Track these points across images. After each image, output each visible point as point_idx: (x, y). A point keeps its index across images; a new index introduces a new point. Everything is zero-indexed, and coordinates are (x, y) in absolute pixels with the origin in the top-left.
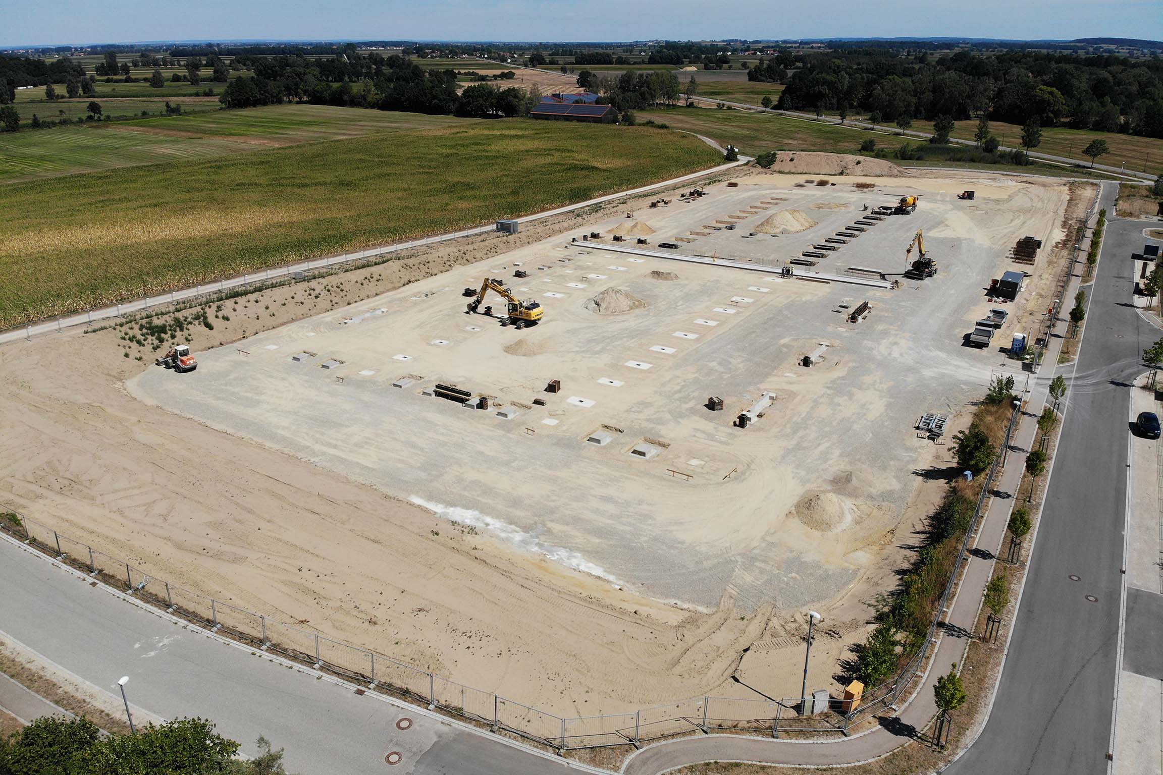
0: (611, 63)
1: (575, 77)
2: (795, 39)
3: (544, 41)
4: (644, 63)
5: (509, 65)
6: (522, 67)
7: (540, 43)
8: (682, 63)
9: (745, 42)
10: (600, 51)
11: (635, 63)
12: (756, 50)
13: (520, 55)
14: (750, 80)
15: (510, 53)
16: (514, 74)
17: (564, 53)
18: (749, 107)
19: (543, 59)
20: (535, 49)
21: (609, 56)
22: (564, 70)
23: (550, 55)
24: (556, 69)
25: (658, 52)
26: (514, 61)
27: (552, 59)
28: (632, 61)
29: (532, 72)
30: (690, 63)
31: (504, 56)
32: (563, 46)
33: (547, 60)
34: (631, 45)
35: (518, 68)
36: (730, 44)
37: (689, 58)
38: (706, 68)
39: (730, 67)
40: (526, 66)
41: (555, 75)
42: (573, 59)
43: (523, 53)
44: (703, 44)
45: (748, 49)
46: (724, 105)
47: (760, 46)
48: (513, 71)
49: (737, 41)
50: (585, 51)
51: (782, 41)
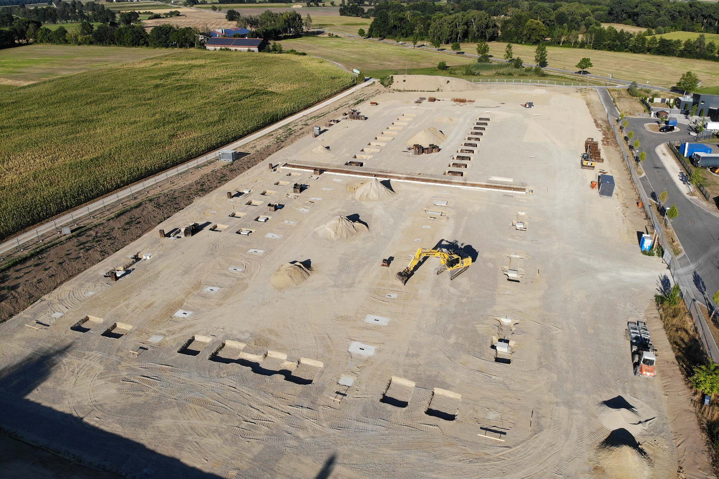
5: (174, 5)
14: (340, 14)
16: (180, 13)
18: (349, 35)
19: (197, 1)
22: (213, 9)
24: (208, 8)
29: (190, 10)
30: (296, 2)
35: (180, 7)
38: (308, 5)
39: (324, 5)
40: (185, 5)
41: (208, 12)
46: (332, 34)
48: (178, 10)
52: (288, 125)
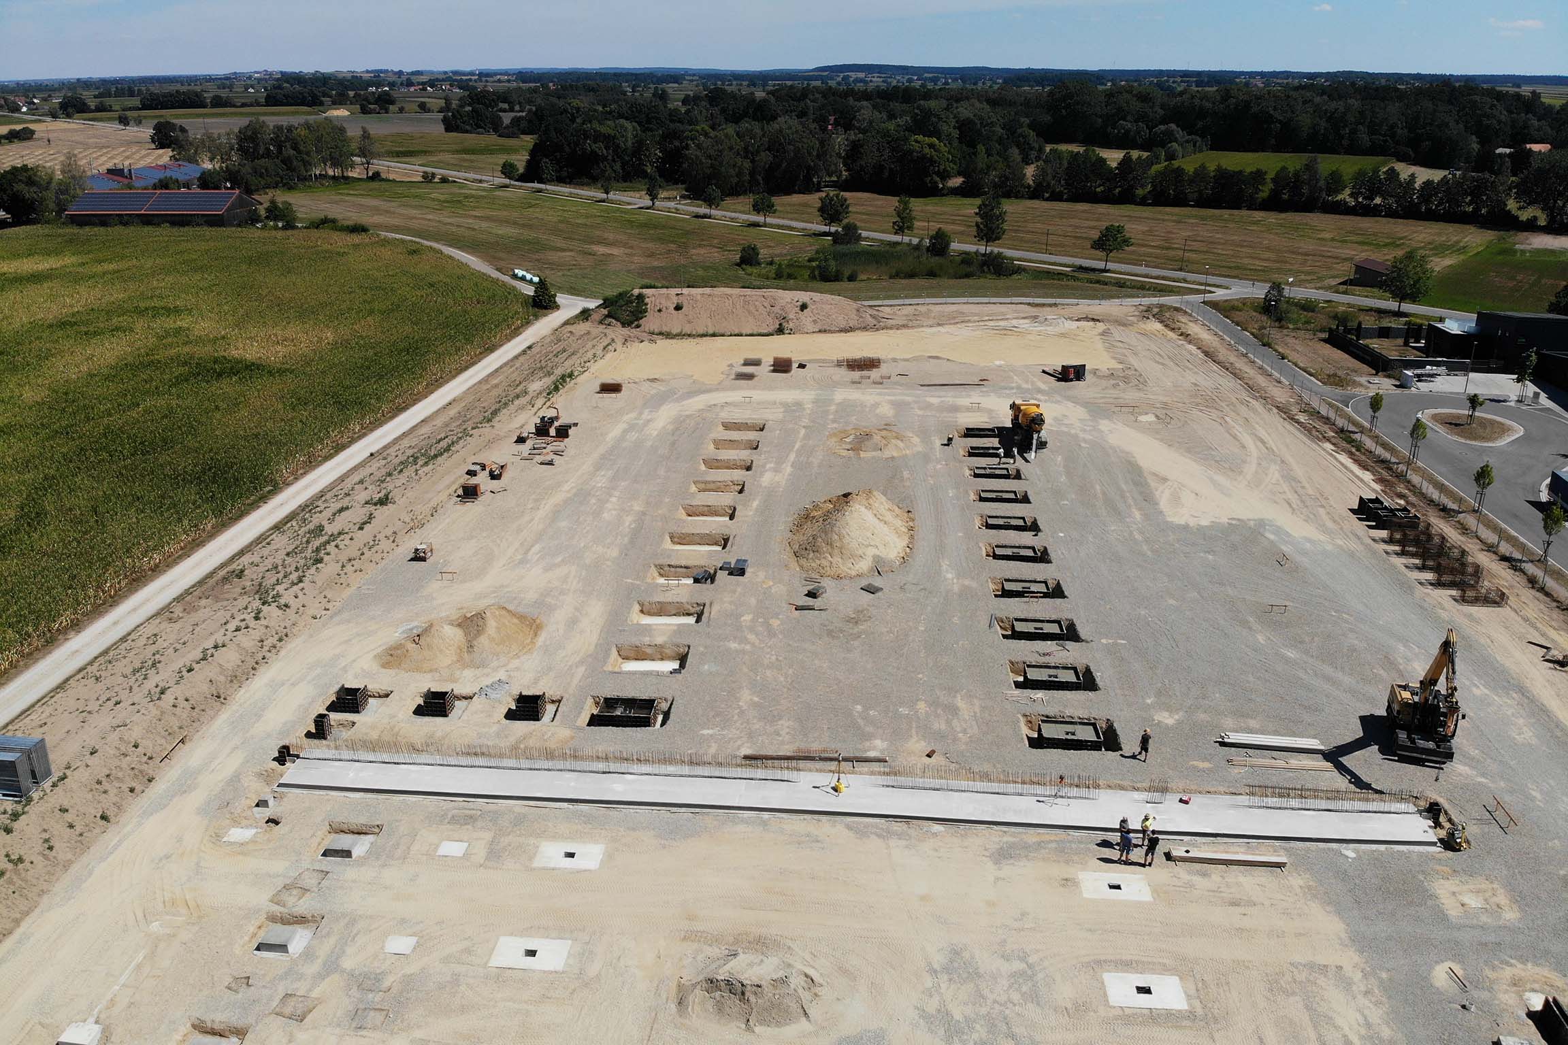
0: (205, 107)
1: (147, 132)
2: (468, 69)
3: (84, 75)
4: (258, 104)
5: (25, 117)
6: (49, 119)
7: (78, 80)
8: (321, 104)
9: (400, 73)
10: (178, 87)
11: (243, 105)
12: (423, 84)
13: (44, 100)
14: (447, 130)
15: (27, 97)
16: (32, 132)
17: (120, 93)
18: (478, 177)
19: (85, 104)
20: (69, 89)
21: (197, 94)
22: (124, 121)
23: (95, 97)
24: (109, 119)
25: (275, 87)
26: (33, 110)
27: (101, 103)
28: (239, 101)
29: (66, 126)
30: (334, 103)
31: (14, 102)
32: (115, 82)
33: (92, 105)
34: (227, 78)
35: (40, 121)
36: (379, 76)
37: (331, 97)
38: (364, 111)
39: (401, 110)
40: (54, 116)
41: (108, 129)
42: (136, 102)
43: (50, 96)
44: (340, 76)
45: (410, 84)
46: (433, 175)
47: (424, 78)
48: (32, 126)
49: (386, 71)
50: (155, 89)
51: (452, 72)
52: (308, 507)
